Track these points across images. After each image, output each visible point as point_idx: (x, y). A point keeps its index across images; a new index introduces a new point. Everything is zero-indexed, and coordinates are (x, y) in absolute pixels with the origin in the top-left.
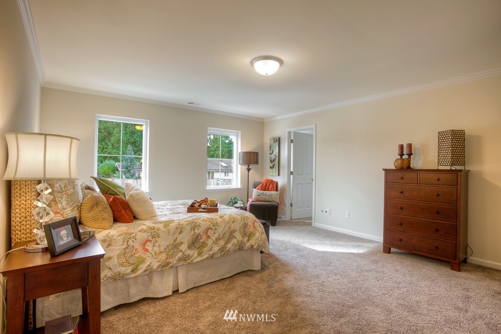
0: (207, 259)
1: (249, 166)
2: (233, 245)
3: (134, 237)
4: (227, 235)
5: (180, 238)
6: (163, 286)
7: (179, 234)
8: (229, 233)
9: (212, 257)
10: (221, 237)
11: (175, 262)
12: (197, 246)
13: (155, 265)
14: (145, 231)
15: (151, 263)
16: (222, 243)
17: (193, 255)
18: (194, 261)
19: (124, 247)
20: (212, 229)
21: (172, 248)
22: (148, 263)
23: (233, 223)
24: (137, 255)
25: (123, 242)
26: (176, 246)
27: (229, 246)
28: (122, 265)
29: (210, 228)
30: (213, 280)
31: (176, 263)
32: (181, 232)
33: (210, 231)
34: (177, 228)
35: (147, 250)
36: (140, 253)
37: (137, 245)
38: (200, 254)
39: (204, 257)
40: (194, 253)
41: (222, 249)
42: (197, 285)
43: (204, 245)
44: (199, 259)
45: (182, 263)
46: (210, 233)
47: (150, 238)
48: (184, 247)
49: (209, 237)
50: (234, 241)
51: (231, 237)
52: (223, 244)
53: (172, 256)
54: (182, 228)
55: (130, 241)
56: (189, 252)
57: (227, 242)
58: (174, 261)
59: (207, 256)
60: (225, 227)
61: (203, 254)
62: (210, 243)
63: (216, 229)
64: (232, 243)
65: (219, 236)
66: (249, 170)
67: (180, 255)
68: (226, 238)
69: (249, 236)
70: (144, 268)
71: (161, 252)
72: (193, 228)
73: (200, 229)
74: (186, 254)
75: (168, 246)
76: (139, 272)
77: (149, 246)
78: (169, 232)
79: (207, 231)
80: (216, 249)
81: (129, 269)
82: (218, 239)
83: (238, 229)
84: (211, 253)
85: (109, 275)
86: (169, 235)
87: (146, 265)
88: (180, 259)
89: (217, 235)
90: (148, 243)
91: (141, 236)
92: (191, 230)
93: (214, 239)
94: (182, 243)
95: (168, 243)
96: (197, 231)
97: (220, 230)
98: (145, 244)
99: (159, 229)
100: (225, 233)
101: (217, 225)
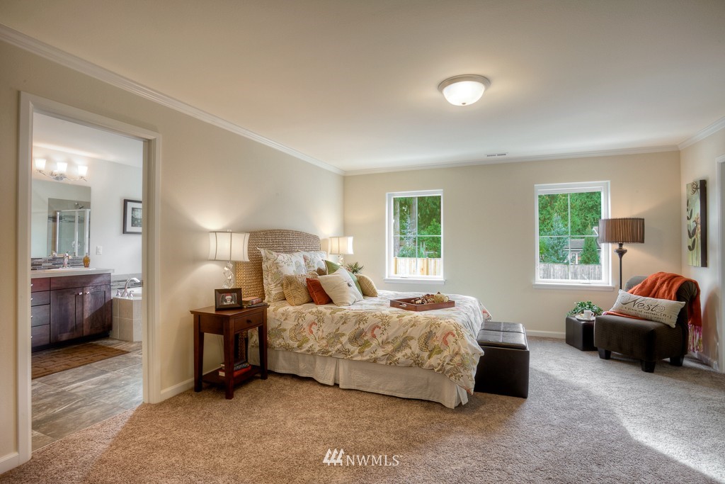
0: (367, 361)
1: (621, 245)
2: (404, 356)
3: (304, 317)
4: (399, 341)
5: (343, 329)
6: (325, 373)
7: (343, 324)
8: (401, 339)
9: (375, 361)
10: (390, 340)
11: (334, 352)
12: (360, 343)
13: (317, 349)
14: (313, 314)
15: (313, 345)
16: (389, 348)
17: (354, 352)
18: (354, 359)
19: (296, 323)
20: (380, 328)
21: (333, 337)
22: (311, 345)
23: (412, 327)
24: (304, 334)
25: (295, 319)
26: (337, 336)
27: (399, 355)
28: (291, 339)
29: (378, 327)
30: (381, 392)
31: (335, 354)
32: (345, 323)
33: (377, 329)
34: (342, 317)
35: (312, 332)
36: (306, 333)
37: (305, 326)
38: (361, 353)
39: (365, 358)
40: (355, 349)
41: (389, 356)
42: (361, 389)
43: (367, 344)
44: (359, 358)
45: (341, 356)
46: (377, 332)
47: (316, 321)
48: (344, 339)
49: (374, 336)
50: (408, 351)
51: (404, 344)
52: (390, 350)
53: (332, 345)
54: (346, 319)
55: (300, 320)
56: (349, 346)
57: (398, 349)
58: (333, 350)
59: (368, 357)
60: (399, 329)
61: (364, 354)
62: (374, 344)
63: (385, 329)
64: (404, 353)
65: (387, 339)
66: (621, 253)
67: (339, 346)
68: (397, 344)
69: (431, 351)
70: (307, 348)
71: (323, 338)
72: (359, 322)
73: (366, 325)
74: (347, 347)
75: (330, 334)
76: (303, 350)
77: (314, 329)
78: (333, 319)
79: (374, 329)
80: (380, 353)
81: (296, 346)
82: (385, 343)
83: (417, 337)
84: (374, 356)
85: (283, 343)
86: (332, 322)
87: (309, 346)
88: (339, 351)
89: (384, 337)
90: (314, 326)
91: (310, 318)
92: (356, 323)
93: (380, 340)
94: (343, 335)
95: (330, 331)
96: (362, 326)
97: (391, 332)
98: (311, 326)
99: (325, 314)
100: (396, 338)
101: (388, 325)
